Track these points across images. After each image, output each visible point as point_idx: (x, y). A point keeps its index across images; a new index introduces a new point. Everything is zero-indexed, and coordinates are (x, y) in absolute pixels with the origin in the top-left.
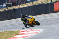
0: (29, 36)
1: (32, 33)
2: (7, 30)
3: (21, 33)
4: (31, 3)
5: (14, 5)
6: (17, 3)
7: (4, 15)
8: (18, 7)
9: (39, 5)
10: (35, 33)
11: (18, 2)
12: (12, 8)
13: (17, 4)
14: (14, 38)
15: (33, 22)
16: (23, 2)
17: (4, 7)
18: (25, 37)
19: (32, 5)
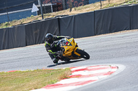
0: (91, 81)
1: (100, 74)
2: (40, 68)
3: (73, 74)
4: (98, 4)
5: (57, 8)
6: (64, 3)
7: (34, 33)
8: (67, 13)
9: (116, 8)
10: (106, 74)
11: (68, 3)
12: (53, 15)
13: (64, 7)
14: (57, 85)
15: (73, 52)
16: (79, 2)
17: (34, 14)
18: (82, 84)
19: (98, 9)
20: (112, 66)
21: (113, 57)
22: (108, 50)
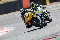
20: (8, 28)
21: (8, 24)
22: (5, 21)
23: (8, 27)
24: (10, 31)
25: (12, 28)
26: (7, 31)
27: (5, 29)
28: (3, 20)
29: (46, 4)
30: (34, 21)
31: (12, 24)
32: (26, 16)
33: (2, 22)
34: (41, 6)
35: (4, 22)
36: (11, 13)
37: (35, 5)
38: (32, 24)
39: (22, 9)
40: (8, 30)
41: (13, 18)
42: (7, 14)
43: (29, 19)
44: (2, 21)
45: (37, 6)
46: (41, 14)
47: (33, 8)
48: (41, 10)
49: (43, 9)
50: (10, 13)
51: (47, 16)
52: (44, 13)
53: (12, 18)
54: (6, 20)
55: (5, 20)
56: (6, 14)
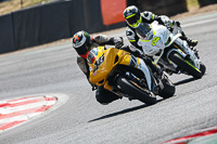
10: (39, 111)
20: (48, 96)
21: (47, 83)
22: (39, 72)
23: (48, 92)
24: (54, 108)
25: (63, 98)
26: (46, 108)
27: (35, 101)
28: (31, 68)
29: (184, 10)
30: (123, 80)
31: (62, 81)
32: (93, 59)
33: (27, 75)
34: (164, 18)
35: (31, 74)
36: (58, 43)
37: (142, 14)
38: (116, 90)
39: (80, 33)
40: (49, 103)
41: (67, 60)
42: (45, 46)
43: (104, 70)
44: (26, 72)
45: (148, 18)
46: (163, 47)
47: (135, 26)
48: (164, 34)
49: (171, 30)
50: (53, 44)
51: (184, 55)
52: (175, 45)
53: (62, 61)
54: (40, 66)
55: (36, 67)
56: (40, 47)
